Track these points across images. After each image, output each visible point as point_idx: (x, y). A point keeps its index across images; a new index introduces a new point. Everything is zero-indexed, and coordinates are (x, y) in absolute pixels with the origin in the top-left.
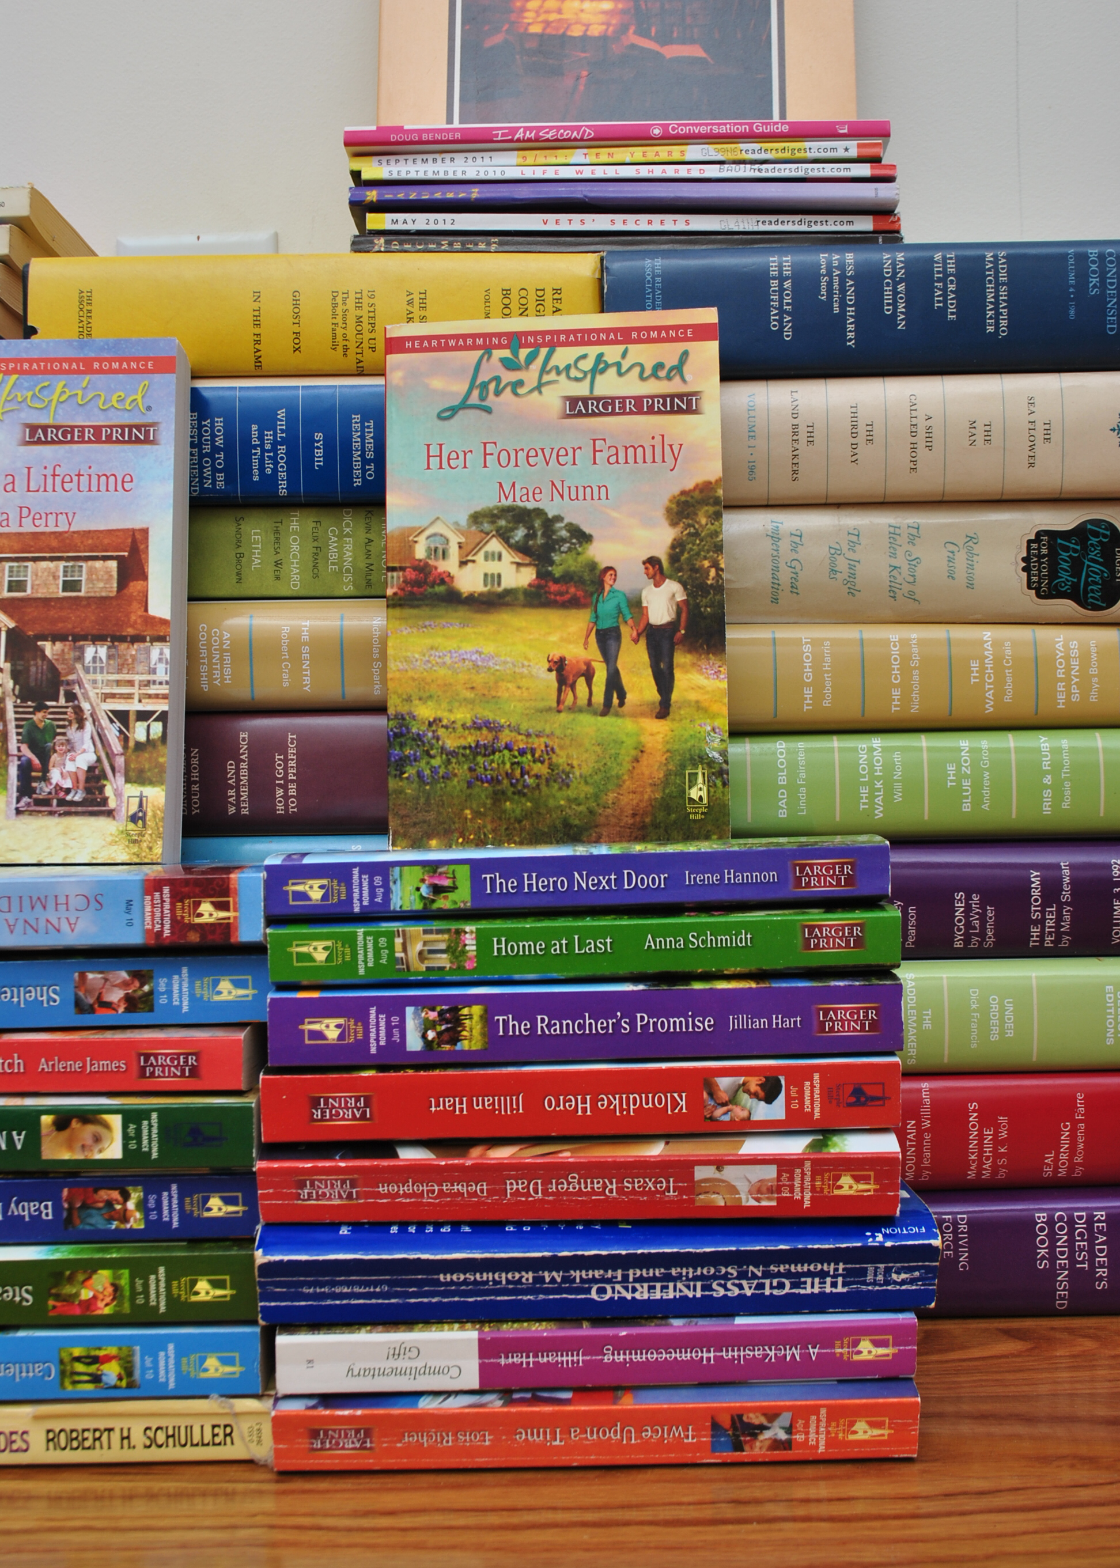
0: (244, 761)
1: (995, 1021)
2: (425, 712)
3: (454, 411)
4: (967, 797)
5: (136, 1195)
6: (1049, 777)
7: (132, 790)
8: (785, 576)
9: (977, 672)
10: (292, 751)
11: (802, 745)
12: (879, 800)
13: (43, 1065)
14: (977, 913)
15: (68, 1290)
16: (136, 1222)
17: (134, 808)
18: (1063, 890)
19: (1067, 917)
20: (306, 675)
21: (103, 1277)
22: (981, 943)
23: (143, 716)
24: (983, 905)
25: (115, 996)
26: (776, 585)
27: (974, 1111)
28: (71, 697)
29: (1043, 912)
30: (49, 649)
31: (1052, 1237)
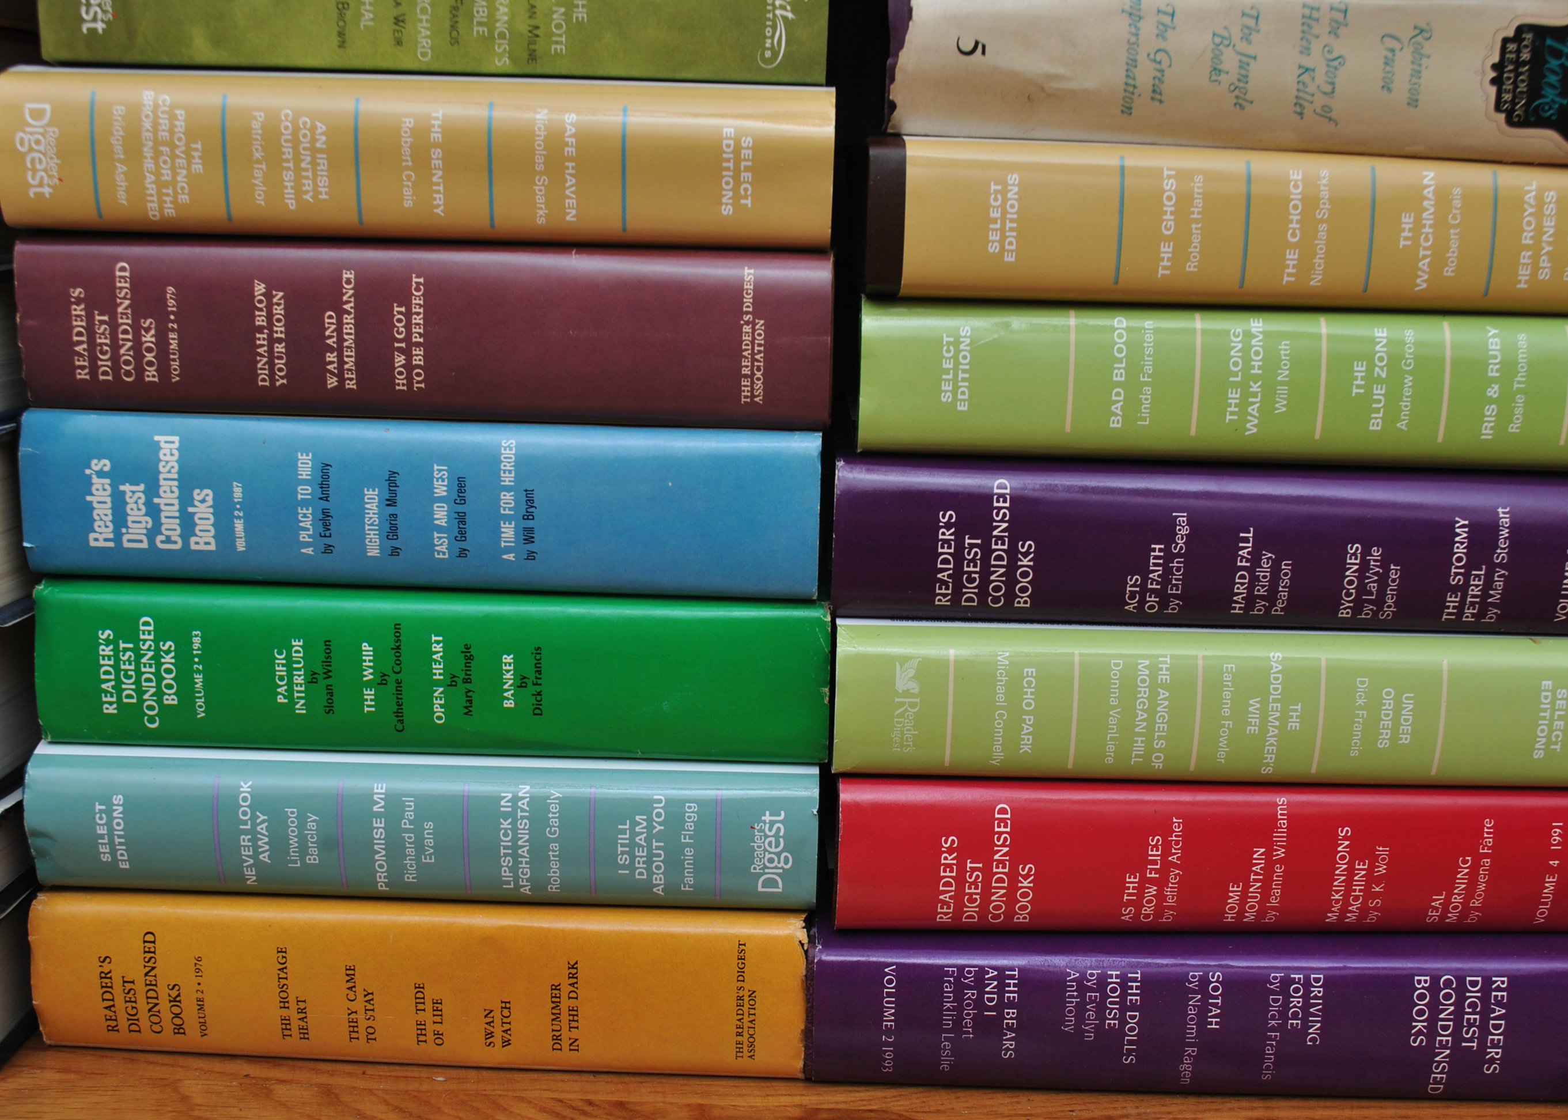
0: (349, 313)
1: (1386, 722)
4: (1377, 411)
6: (1496, 387)
8: (1145, 75)
9: (1410, 230)
10: (417, 300)
11: (1150, 323)
12: (1254, 410)
14: (1376, 574)
18: (1498, 547)
19: (1499, 584)
20: (438, 192)
22: (1375, 613)
24: (1385, 564)
26: (1130, 88)
27: (1345, 838)
29: (1467, 576)
31: (1435, 1008)
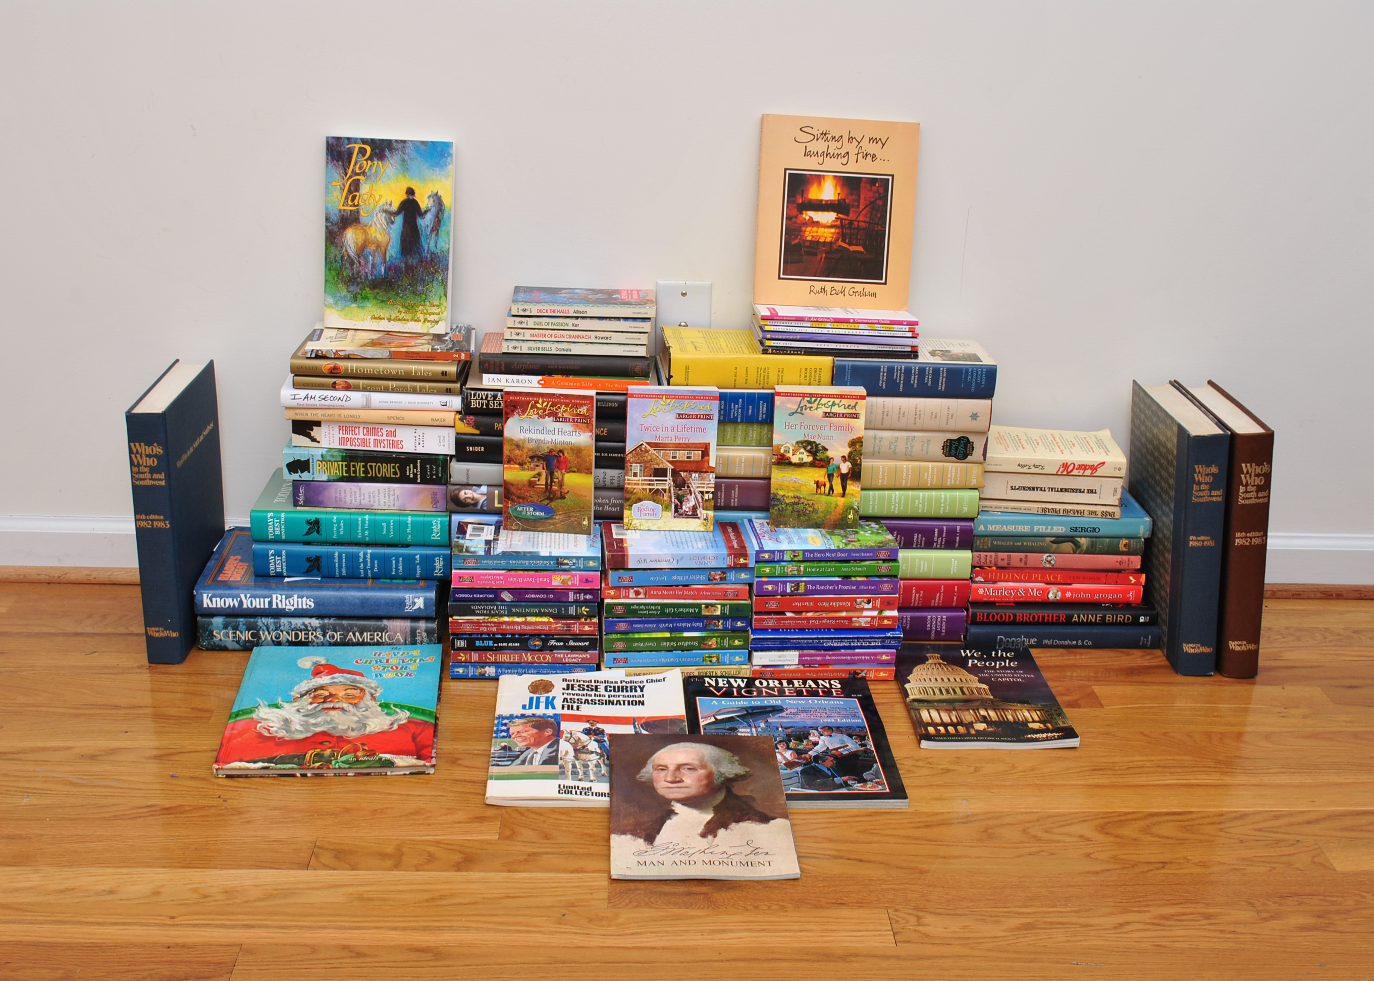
1: (922, 567)
2: (781, 493)
3: (793, 413)
4: (920, 508)
5: (721, 621)
6: (943, 504)
7: (704, 512)
8: (877, 449)
9: (927, 474)
10: (737, 489)
11: (877, 493)
12: (896, 509)
13: (701, 593)
14: (920, 538)
15: (706, 642)
16: (721, 627)
17: (705, 517)
18: (943, 533)
19: (943, 540)
20: (742, 469)
21: (714, 639)
22: (920, 545)
23: (707, 492)
24: (922, 537)
25: (718, 577)
26: (874, 452)
27: (914, 590)
28: (688, 487)
29: (938, 539)
30: (682, 474)
31: (932, 622)
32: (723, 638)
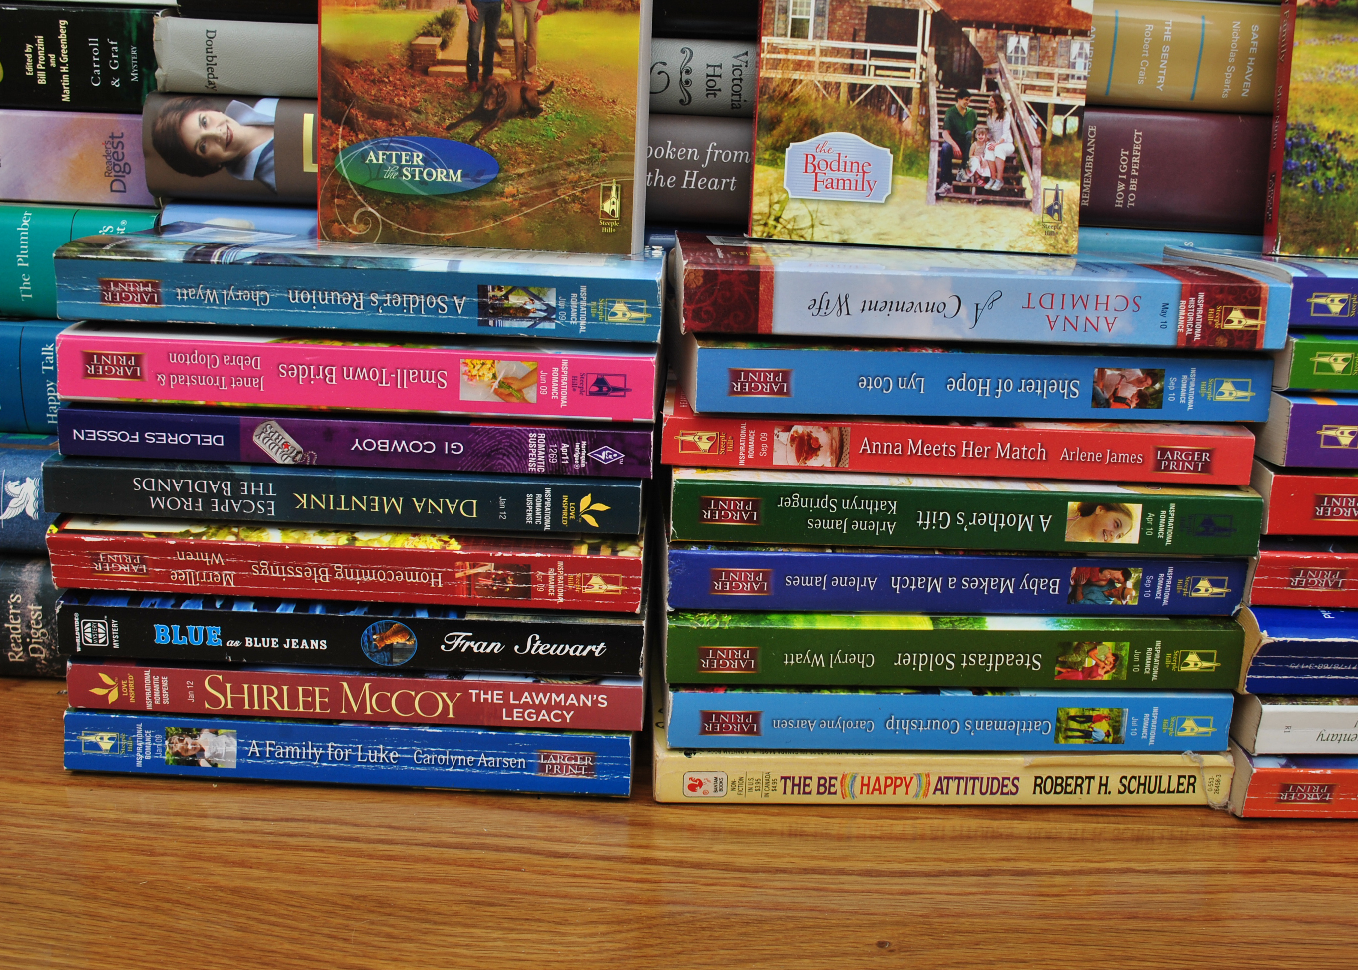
0: (1090, 154)
2: (1326, 124)
5: (1136, 575)
7: (1048, 183)
10: (1137, 147)
13: (1064, 454)
15: (1074, 658)
16: (1132, 599)
17: (1050, 201)
20: (1162, 75)
21: (1107, 647)
23: (1061, 110)
25: (1129, 392)
28: (992, 86)
30: (974, 36)
32: (1140, 643)
